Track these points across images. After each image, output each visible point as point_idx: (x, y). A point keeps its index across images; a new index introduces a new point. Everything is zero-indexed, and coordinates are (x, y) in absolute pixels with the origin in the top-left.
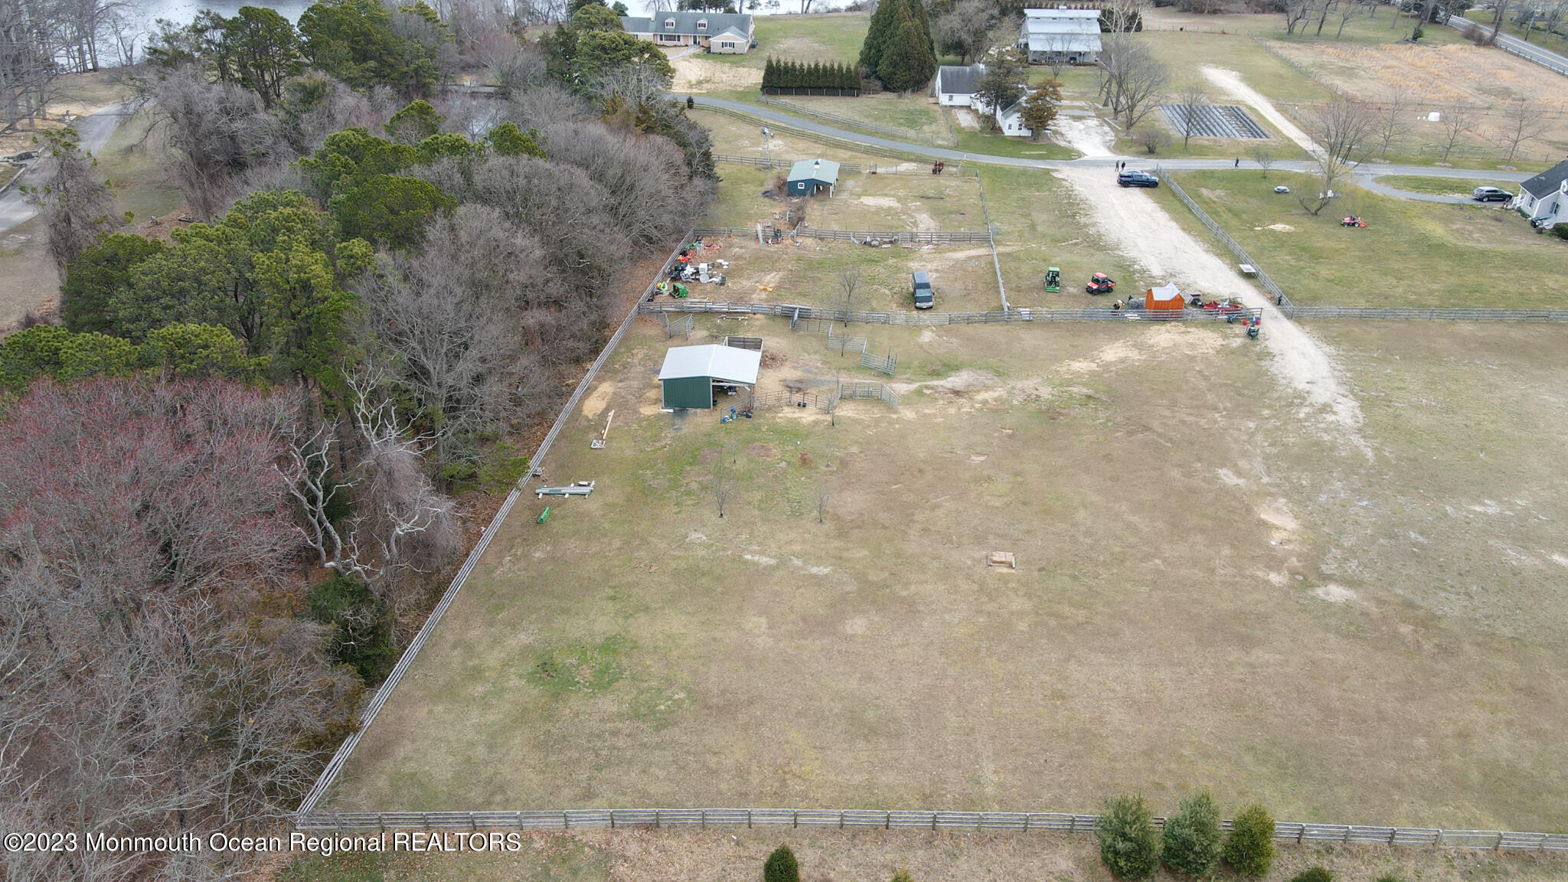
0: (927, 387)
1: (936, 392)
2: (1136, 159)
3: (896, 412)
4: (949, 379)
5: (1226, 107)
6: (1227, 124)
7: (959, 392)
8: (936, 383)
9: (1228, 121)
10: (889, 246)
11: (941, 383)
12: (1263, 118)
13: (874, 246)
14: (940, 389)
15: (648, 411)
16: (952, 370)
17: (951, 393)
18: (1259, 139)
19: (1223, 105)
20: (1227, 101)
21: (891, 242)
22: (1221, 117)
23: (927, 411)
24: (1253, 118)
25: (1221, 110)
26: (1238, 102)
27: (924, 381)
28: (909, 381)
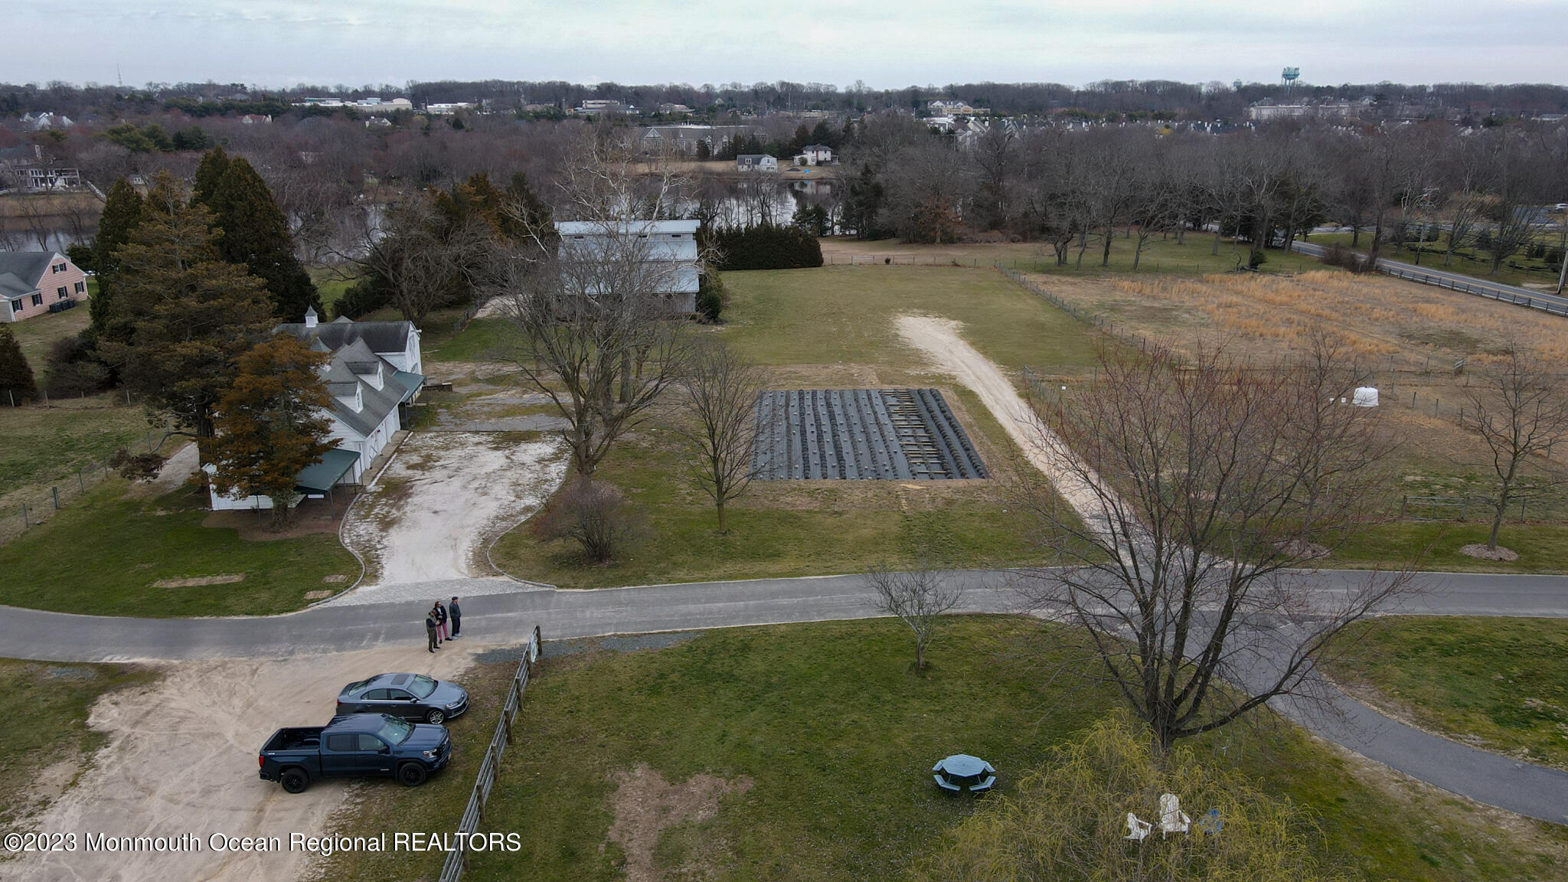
2: (530, 588)
5: (908, 392)
6: (891, 435)
9: (897, 429)
12: (983, 414)
18: (960, 483)
19: (902, 388)
20: (919, 378)
22: (884, 419)
24: (962, 417)
25: (892, 401)
26: (940, 379)
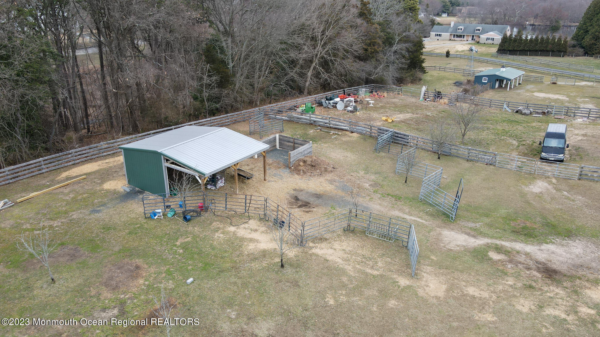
0: (499, 249)
1: (511, 261)
3: (414, 275)
4: (544, 247)
7: (555, 272)
8: (518, 246)
10: (541, 116)
11: (529, 248)
13: (525, 114)
14: (522, 258)
15: (109, 185)
16: (558, 234)
17: (538, 270)
21: (544, 113)
23: (471, 291)
27: (500, 238)
28: (476, 233)
